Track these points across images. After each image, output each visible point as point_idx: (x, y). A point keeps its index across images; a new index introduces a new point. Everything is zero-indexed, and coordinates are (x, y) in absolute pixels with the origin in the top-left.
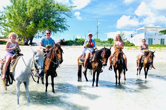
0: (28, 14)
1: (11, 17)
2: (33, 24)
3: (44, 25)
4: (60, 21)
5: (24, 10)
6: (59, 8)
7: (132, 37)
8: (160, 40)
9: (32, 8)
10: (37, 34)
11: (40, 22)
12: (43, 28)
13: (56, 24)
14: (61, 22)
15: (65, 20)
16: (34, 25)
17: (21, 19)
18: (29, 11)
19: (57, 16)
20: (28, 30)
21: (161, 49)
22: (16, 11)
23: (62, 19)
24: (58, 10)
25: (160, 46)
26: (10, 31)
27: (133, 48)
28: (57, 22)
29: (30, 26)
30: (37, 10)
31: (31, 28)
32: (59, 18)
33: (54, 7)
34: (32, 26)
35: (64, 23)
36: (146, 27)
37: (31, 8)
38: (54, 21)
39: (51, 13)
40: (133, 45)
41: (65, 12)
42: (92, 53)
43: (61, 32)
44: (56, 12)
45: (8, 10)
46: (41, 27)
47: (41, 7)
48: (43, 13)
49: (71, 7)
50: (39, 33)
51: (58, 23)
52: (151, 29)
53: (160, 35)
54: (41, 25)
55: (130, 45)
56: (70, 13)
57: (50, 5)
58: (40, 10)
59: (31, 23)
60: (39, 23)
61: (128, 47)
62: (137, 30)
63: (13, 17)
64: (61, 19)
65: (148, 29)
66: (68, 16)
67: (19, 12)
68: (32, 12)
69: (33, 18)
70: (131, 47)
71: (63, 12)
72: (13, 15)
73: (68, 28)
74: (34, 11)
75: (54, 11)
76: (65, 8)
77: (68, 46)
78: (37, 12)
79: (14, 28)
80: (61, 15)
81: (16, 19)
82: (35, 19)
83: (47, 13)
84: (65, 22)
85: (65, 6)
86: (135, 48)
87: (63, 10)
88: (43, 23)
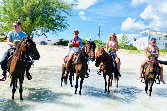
0: (24, 9)
1: (6, 12)
2: (29, 20)
3: (41, 22)
4: (60, 19)
5: (20, 4)
6: (59, 5)
7: (135, 40)
8: (164, 44)
9: (29, 3)
10: (35, 32)
11: (36, 18)
12: (39, 25)
13: (55, 22)
14: (61, 21)
15: (65, 19)
16: (31, 22)
17: (16, 14)
18: (25, 6)
19: (57, 14)
20: (24, 26)
21: (165, 55)
22: (11, 5)
23: (63, 18)
24: (58, 7)
25: (164, 51)
26: (5, 26)
27: (135, 52)
28: (56, 20)
29: (26, 22)
30: (34, 5)
31: (27, 25)
32: (59, 16)
33: (54, 3)
34: (28, 22)
35: (65, 22)
36: (150, 31)
37: (27, 3)
38: (54, 19)
39: (51, 10)
40: (135, 49)
41: (65, 10)
42: (76, 53)
43: (61, 31)
44: (56, 9)
45: (4, 4)
46: (38, 24)
47: (39, 2)
48: (41, 9)
49: (72, 4)
50: (37, 31)
51: (58, 22)
52: (156, 33)
53: (165, 39)
54: (38, 22)
55: (132, 48)
56: (70, 11)
57: (49, 2)
58: (38, 6)
59: (28, 19)
60: (36, 20)
61: (130, 51)
62: (141, 33)
63: (8, 12)
64: (61, 17)
65: (152, 32)
66: (68, 14)
67: (15, 7)
68: (29, 8)
69: (30, 14)
70: (133, 50)
71: (63, 10)
72: (8, 9)
73: (68, 27)
74: (30, 6)
75: (53, 8)
76: (66, 5)
77: (66, 46)
78: (35, 8)
79: (8, 24)
80: (61, 12)
81: (11, 15)
82: (32, 15)
83: (46, 9)
84: (65, 20)
85: (65, 3)
86: (138, 52)
87: (63, 8)
88: (40, 20)
